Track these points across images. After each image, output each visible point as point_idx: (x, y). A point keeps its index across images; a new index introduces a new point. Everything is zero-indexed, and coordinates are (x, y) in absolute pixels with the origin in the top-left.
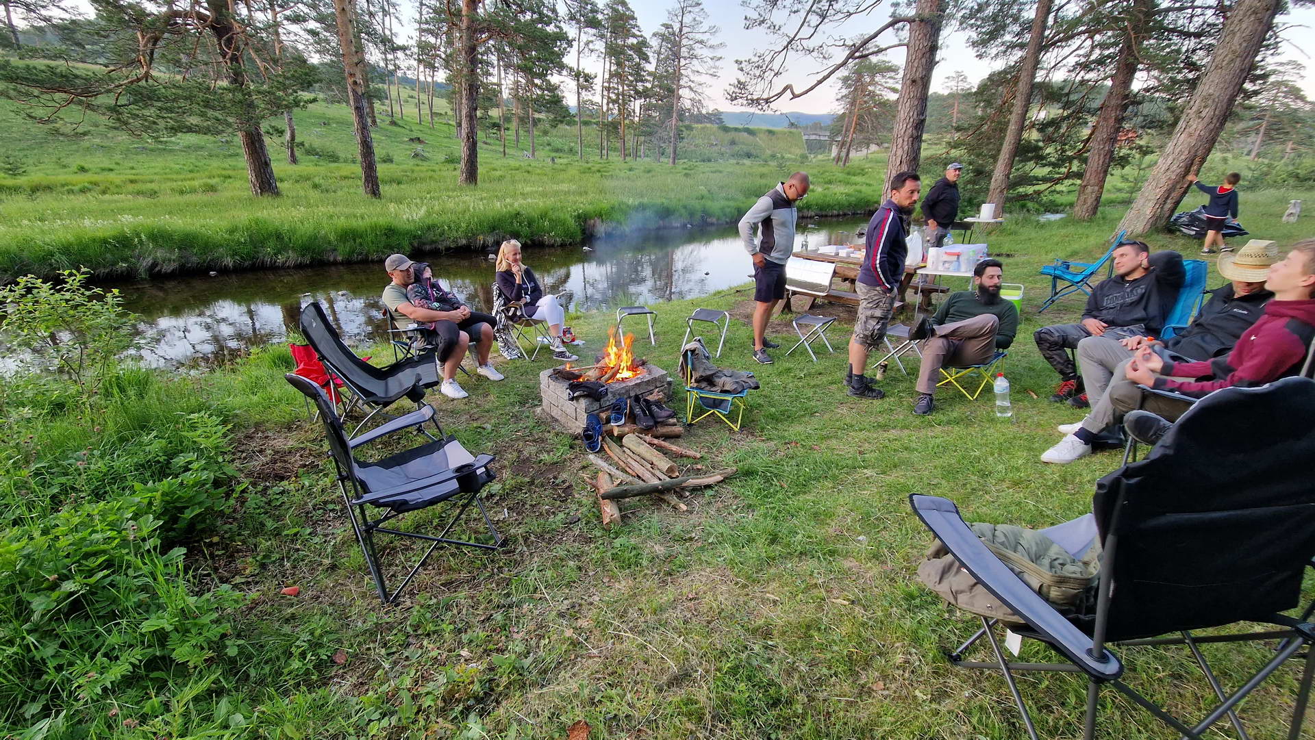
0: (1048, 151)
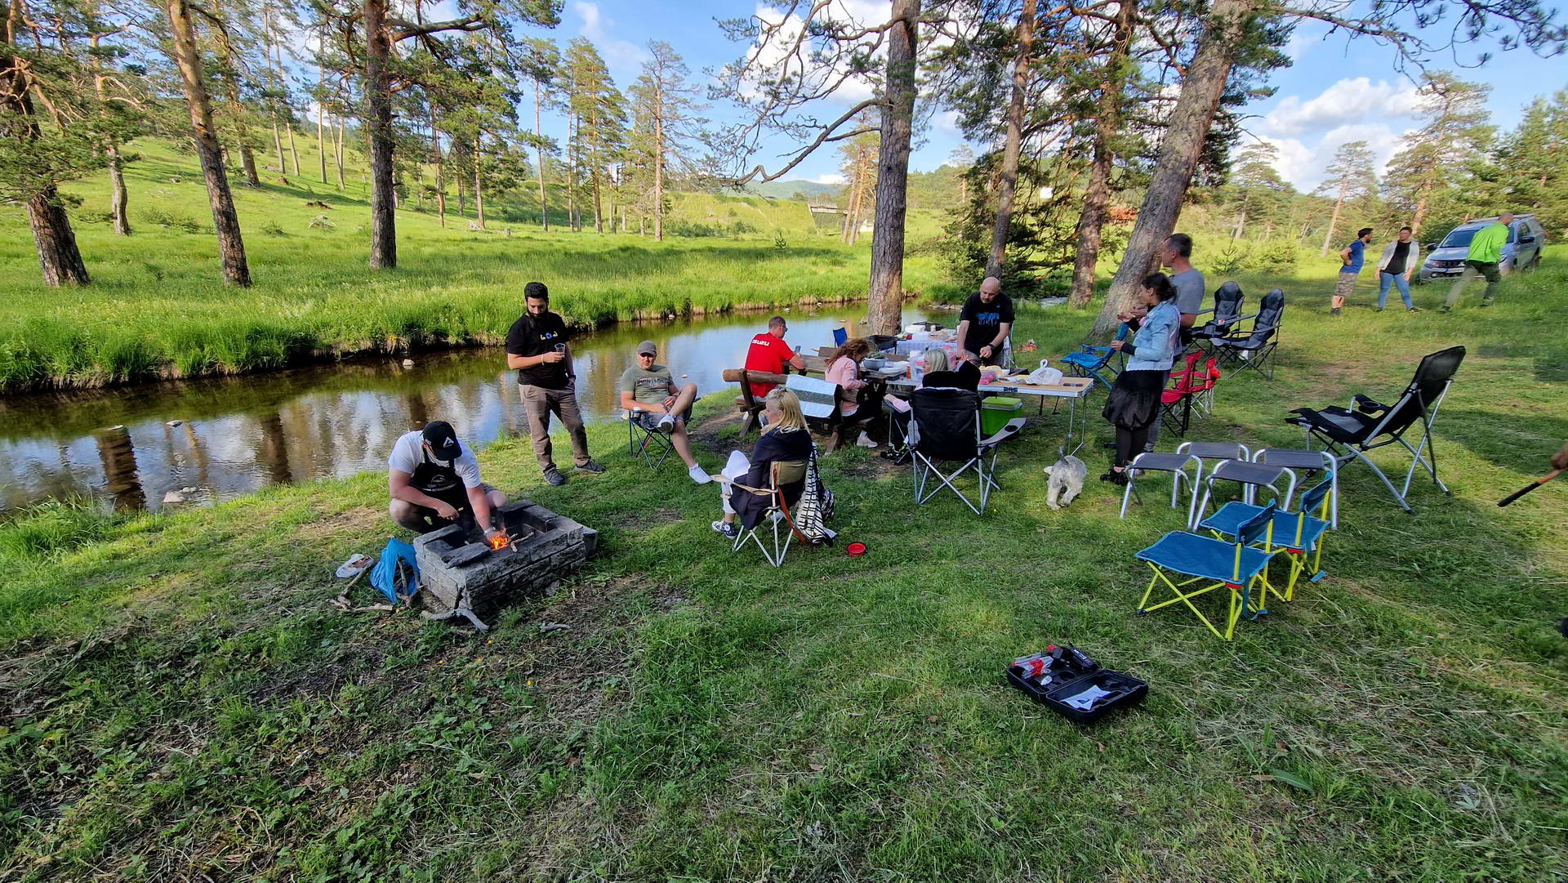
0: (1044, 235)
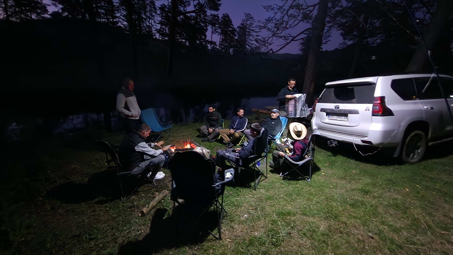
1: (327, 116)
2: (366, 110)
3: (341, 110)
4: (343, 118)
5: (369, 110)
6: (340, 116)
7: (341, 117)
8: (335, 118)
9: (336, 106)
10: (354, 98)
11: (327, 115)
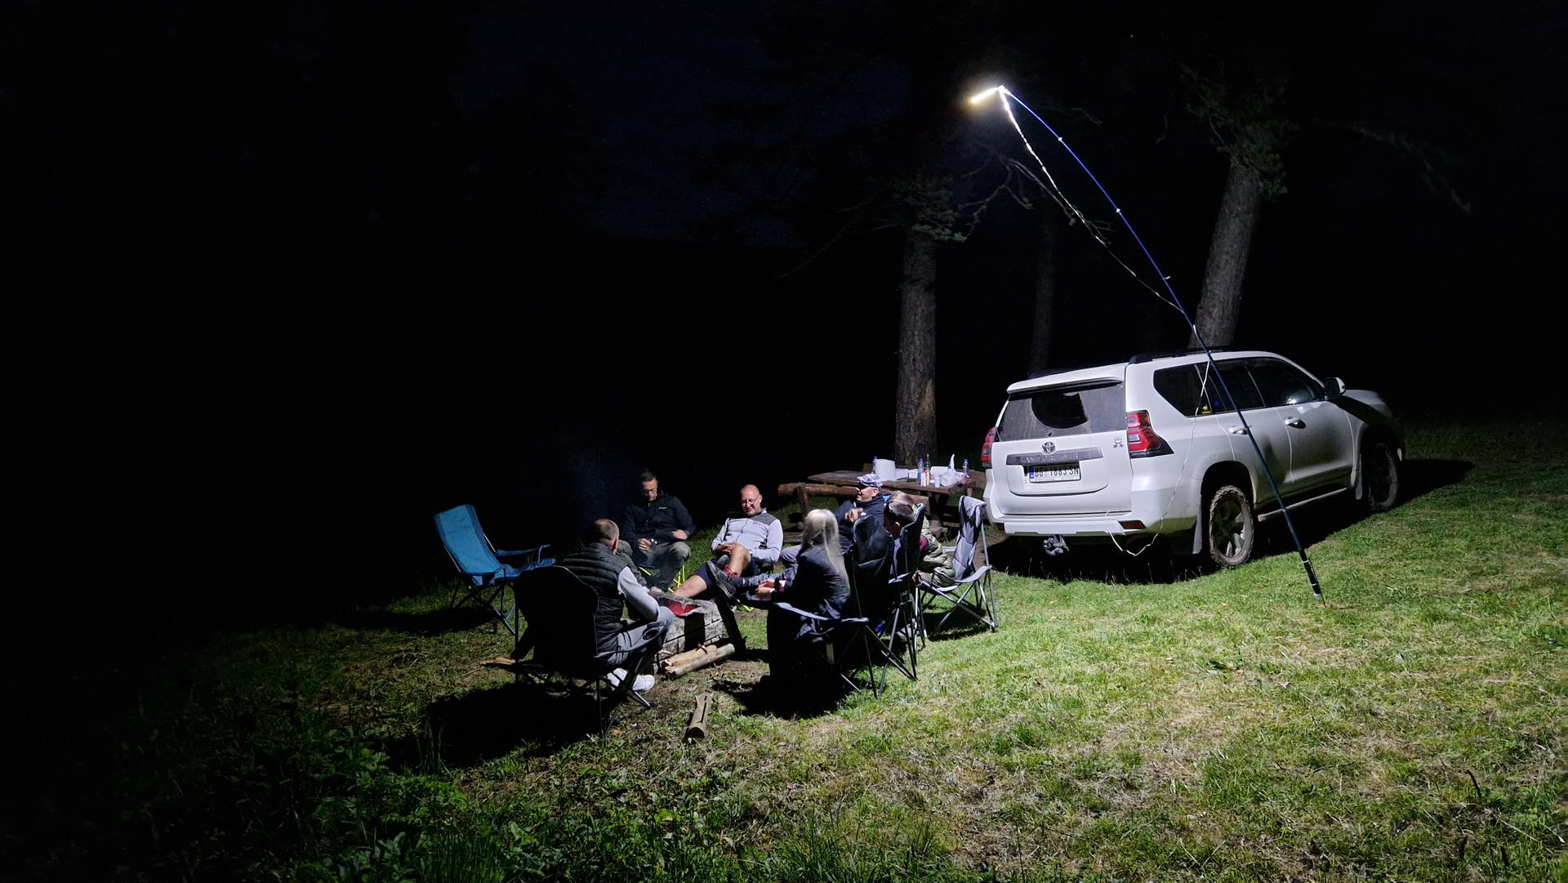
1: (1026, 475)
2: (1115, 446)
3: (1061, 454)
4: (1068, 474)
5: (1121, 446)
6: (1060, 470)
7: (1063, 471)
8: (1048, 475)
9: (1046, 444)
10: (1084, 420)
11: (1026, 472)
